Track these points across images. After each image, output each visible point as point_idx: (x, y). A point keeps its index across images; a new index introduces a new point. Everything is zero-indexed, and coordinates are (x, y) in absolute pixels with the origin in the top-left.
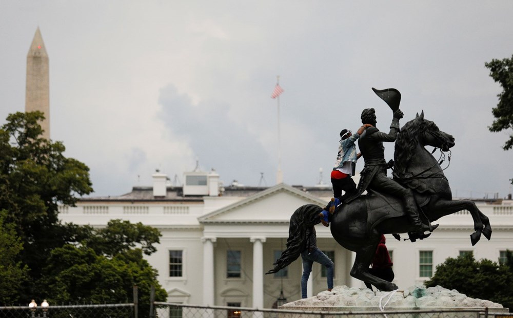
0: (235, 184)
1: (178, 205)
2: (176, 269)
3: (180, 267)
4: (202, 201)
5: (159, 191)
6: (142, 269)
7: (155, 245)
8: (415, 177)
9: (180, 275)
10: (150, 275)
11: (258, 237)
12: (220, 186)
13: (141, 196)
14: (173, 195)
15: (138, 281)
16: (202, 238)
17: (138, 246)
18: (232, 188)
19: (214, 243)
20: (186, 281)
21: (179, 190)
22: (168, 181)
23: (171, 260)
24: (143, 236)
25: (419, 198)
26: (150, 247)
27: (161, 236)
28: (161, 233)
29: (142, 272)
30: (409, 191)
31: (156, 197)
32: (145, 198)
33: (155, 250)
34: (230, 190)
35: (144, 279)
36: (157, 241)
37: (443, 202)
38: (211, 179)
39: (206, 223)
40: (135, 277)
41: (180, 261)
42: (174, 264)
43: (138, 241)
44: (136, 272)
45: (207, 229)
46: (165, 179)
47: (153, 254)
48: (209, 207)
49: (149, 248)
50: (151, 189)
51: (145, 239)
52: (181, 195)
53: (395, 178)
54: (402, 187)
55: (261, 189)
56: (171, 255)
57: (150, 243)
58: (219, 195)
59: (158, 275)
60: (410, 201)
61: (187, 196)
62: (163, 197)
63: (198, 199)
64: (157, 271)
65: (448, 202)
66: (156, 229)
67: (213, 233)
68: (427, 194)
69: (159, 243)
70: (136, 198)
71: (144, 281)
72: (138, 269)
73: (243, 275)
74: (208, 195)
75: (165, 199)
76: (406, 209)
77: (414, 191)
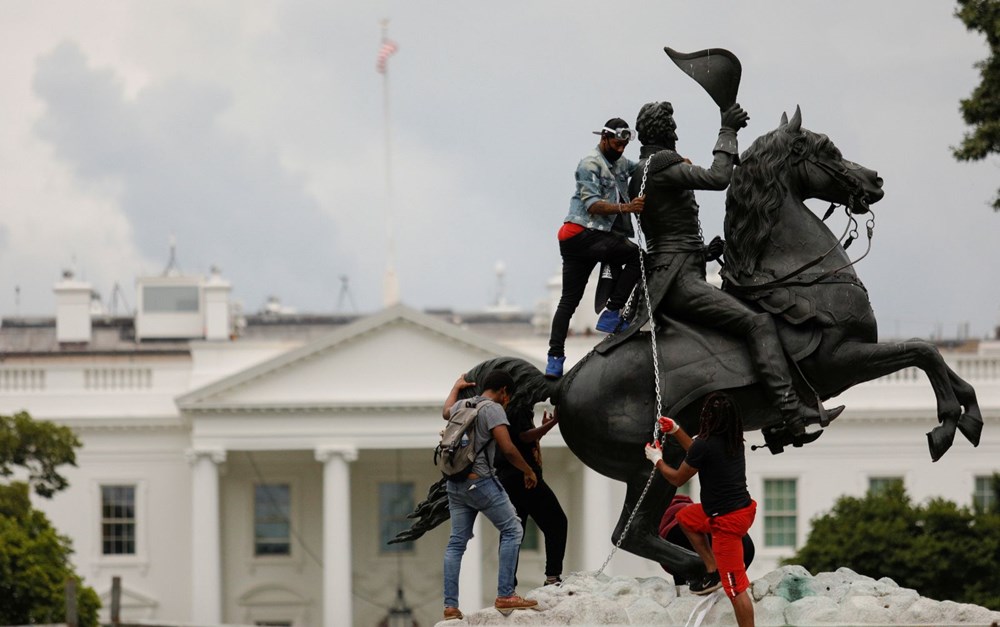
0: (273, 307)
1: (123, 363)
2: (118, 536)
3: (131, 528)
4: (187, 353)
5: (74, 327)
6: (32, 536)
7: (63, 470)
8: (782, 282)
9: (130, 548)
10: (53, 552)
11: (336, 446)
12: (234, 312)
13: (24, 341)
14: (109, 339)
15: (23, 569)
16: (189, 451)
17: (20, 474)
18: (266, 318)
19: (219, 465)
20: (147, 566)
21: (126, 325)
22: (96, 303)
23: (107, 511)
24: (32, 448)
25: (791, 338)
26: (50, 475)
27: (79, 445)
28: (80, 440)
29: (32, 543)
30: (764, 318)
31: (63, 344)
32: (36, 348)
33: (63, 484)
34: (259, 324)
35: (37, 562)
36: (70, 459)
37: (855, 348)
38: (210, 297)
39: (198, 412)
40: (14, 558)
41: (130, 514)
42: (113, 521)
43: (20, 461)
44: (17, 544)
45: (201, 428)
46: (86, 298)
47: (58, 496)
48: (207, 370)
49: (48, 478)
50: (51, 324)
51: (38, 455)
52: (132, 338)
53: (727, 286)
54: (746, 309)
55: (343, 321)
56: (105, 498)
57: (52, 466)
58: (232, 338)
59: (71, 551)
60: (768, 346)
61: (145, 340)
62: (84, 344)
63: (176, 348)
64: (69, 541)
65: (868, 348)
66: (65, 429)
67: (217, 439)
68: (813, 325)
69: (72, 462)
70: (10, 349)
71: (38, 568)
72: (21, 535)
73: (295, 548)
74: (203, 338)
75: (89, 348)
76: (756, 368)
77: (778, 319)
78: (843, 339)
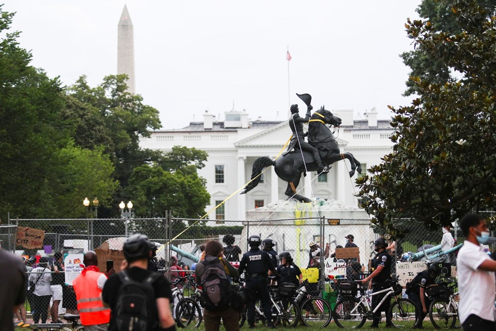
0: (259, 119)
1: (221, 134)
2: (220, 178)
3: (223, 176)
4: (237, 131)
5: (208, 125)
6: (194, 180)
7: (204, 162)
8: (322, 142)
9: (223, 181)
10: (201, 183)
11: (274, 156)
12: (249, 121)
13: (195, 129)
14: (217, 128)
15: (191, 188)
16: (237, 157)
17: (193, 163)
18: (258, 122)
19: (245, 160)
20: (227, 186)
21: (222, 124)
22: (214, 118)
23: (217, 172)
24: (196, 157)
25: (322, 153)
26: (201, 163)
27: (208, 156)
28: (208, 154)
29: (194, 182)
30: (316, 149)
31: (205, 129)
32: (198, 130)
33: (204, 166)
34: (256, 124)
35: (195, 187)
36: (205, 159)
37: (334, 154)
38: (243, 117)
39: (239, 146)
40: (189, 186)
41: (223, 173)
42: (218, 174)
43: (193, 160)
44: (190, 182)
45: (240, 151)
46: (212, 117)
47: (203, 168)
48: (241, 136)
49: (200, 164)
50: (202, 124)
51: (197, 158)
52: (223, 128)
53: (309, 142)
54: (312, 147)
55: (278, 123)
56: (216, 169)
57: (201, 161)
58: (249, 128)
59: (206, 182)
60: (317, 154)
61: (226, 128)
62: (211, 129)
63: (234, 130)
64: (206, 180)
65: (337, 155)
66: (204, 152)
67: (245, 153)
68: (326, 150)
69: (206, 160)
70: (192, 130)
71: (195, 188)
72: (191, 180)
73: (265, 181)
74: (241, 128)
75: (212, 130)
76: (314, 159)
77: (318, 149)
78: (332, 153)
